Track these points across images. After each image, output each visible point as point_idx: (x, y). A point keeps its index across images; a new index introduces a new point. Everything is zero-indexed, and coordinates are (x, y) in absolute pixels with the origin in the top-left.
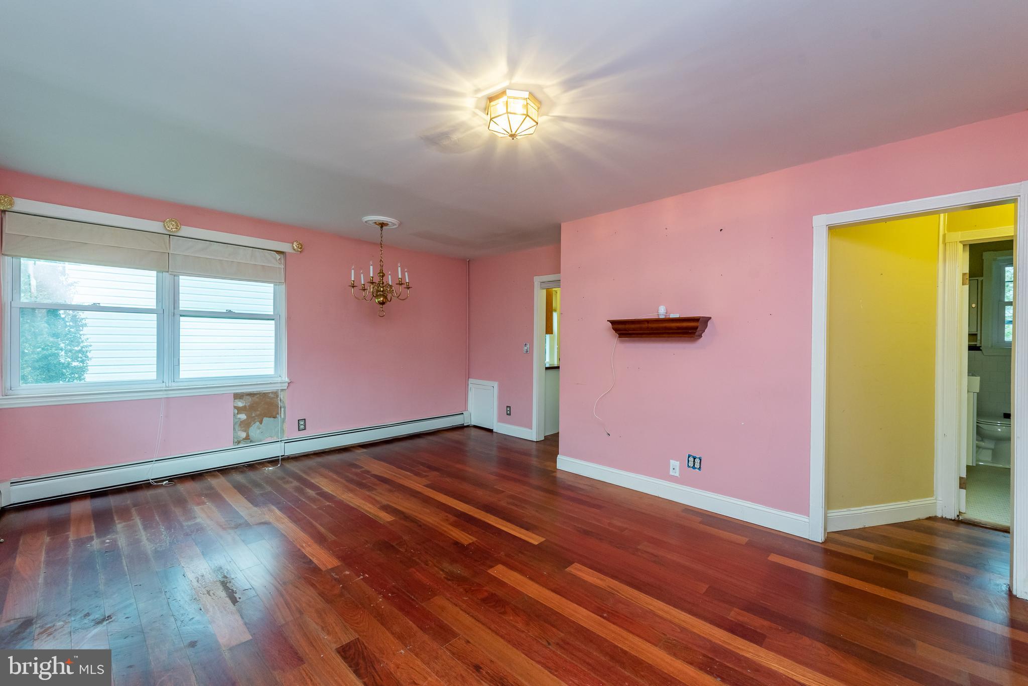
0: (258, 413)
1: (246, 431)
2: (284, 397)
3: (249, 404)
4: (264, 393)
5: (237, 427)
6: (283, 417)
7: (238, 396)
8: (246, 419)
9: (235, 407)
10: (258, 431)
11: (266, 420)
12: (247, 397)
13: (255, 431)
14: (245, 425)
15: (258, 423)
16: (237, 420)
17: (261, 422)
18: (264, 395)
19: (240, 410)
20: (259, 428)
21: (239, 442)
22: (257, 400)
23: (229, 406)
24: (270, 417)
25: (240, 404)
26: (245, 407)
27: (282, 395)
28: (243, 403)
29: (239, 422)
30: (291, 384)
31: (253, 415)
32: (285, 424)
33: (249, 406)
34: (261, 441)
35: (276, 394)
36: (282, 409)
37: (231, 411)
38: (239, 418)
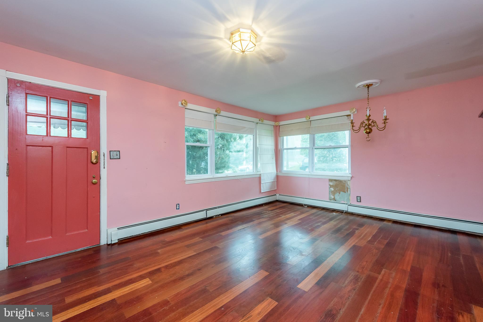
0: (338, 189)
1: (334, 195)
2: (349, 184)
3: (334, 184)
4: (341, 181)
5: (330, 193)
6: (349, 193)
7: (331, 180)
8: (333, 191)
9: (329, 185)
10: (339, 197)
11: (341, 192)
12: (334, 181)
13: (337, 196)
14: (334, 193)
15: (338, 194)
16: (330, 190)
17: (340, 193)
18: (340, 181)
19: (331, 186)
20: (339, 196)
21: (331, 200)
22: (338, 183)
23: (327, 184)
24: (343, 192)
25: (331, 184)
26: (333, 185)
27: (349, 183)
28: (332, 183)
29: (331, 191)
30: (353, 178)
31: (336, 190)
32: (350, 197)
33: (334, 185)
34: (340, 202)
35: (345, 181)
36: (349, 189)
37: (328, 186)
38: (331, 190)
